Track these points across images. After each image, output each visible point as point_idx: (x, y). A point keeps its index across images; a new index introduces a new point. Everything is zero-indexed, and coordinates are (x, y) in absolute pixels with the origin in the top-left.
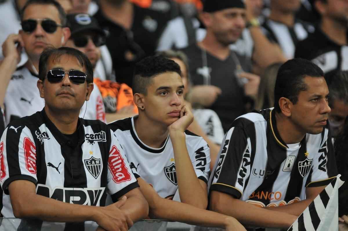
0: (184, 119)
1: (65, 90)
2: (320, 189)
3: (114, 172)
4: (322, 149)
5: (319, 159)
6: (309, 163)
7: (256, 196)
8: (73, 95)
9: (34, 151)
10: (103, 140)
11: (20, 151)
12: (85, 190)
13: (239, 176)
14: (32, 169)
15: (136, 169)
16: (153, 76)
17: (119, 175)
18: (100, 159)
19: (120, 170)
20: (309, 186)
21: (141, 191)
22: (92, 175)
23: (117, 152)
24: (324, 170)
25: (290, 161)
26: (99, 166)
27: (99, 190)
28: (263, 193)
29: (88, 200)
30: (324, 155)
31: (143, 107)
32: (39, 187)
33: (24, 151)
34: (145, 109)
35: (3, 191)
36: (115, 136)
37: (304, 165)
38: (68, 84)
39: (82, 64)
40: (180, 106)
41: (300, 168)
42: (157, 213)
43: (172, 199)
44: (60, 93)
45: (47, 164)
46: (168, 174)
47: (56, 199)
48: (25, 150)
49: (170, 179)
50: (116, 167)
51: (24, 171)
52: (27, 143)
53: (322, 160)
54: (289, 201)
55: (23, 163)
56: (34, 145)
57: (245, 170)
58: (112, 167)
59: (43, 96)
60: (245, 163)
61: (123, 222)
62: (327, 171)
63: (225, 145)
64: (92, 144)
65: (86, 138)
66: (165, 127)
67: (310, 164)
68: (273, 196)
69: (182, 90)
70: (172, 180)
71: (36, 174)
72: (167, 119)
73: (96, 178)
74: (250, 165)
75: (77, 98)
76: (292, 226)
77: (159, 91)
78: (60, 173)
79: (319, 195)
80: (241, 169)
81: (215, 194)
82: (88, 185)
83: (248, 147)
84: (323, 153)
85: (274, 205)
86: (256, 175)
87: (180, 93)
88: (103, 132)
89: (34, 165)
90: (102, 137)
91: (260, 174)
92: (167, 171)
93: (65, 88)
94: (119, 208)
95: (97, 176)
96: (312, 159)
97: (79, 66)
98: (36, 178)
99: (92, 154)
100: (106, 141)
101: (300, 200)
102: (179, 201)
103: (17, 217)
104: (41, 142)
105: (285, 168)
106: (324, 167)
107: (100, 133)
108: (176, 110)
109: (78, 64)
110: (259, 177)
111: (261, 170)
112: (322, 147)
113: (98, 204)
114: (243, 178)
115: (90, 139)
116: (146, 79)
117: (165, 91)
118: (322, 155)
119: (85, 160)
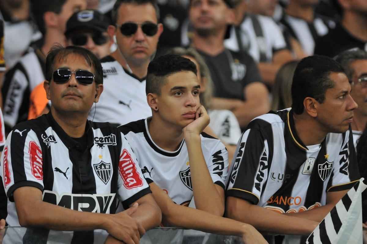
0: (200, 121)
1: (71, 91)
2: (342, 193)
3: (125, 177)
4: (344, 151)
5: (340, 162)
6: (329, 166)
7: (275, 201)
8: (80, 97)
9: (40, 155)
10: (113, 144)
11: (25, 155)
12: (94, 196)
13: (256, 181)
14: (39, 175)
15: (150, 173)
16: (168, 75)
17: (130, 181)
18: (110, 163)
19: (132, 175)
20: (330, 191)
21: (154, 197)
22: (102, 180)
23: (128, 156)
24: (346, 174)
25: (309, 163)
26: (109, 171)
27: (109, 196)
28: (282, 198)
29: (97, 207)
30: (345, 158)
31: (156, 108)
32: (46, 193)
33: (29, 156)
34: (158, 110)
35: (8, 198)
36: (126, 139)
37: (324, 168)
38: (75, 85)
39: (90, 64)
40: (195, 107)
41: (320, 171)
42: (171, 220)
43: (187, 205)
44: (66, 94)
45: (54, 169)
46: (184, 179)
47: (63, 206)
48: (31, 155)
49: (186, 184)
50: (127, 172)
51: (30, 177)
52: (33, 147)
53: (343, 163)
54: (309, 207)
55: (28, 169)
56: (40, 149)
57: (262, 174)
58: (123, 172)
59: (49, 98)
60: (262, 166)
61: (135, 230)
62: (348, 174)
63: (241, 148)
64: (102, 148)
65: (95, 142)
66: (180, 129)
67: (331, 167)
68: (292, 202)
69: (198, 90)
70: (188, 185)
71: (43, 180)
72: (181, 120)
73: (106, 183)
74: (267, 169)
75: (85, 99)
76: (313, 233)
77: (173, 91)
78: (67, 179)
79: (341, 200)
80: (258, 173)
81: (231, 200)
82: (97, 190)
83: (265, 150)
84: (345, 155)
85: (294, 211)
86: (274, 179)
87: (195, 93)
88: (113, 135)
89: (41, 171)
90: (112, 141)
91: (279, 178)
92: (183, 176)
93: (71, 88)
94: (131, 215)
95: (107, 181)
96: (333, 162)
97: (86, 66)
98: (43, 184)
99: (101, 158)
100: (116, 145)
101: (321, 205)
102: (195, 207)
103: (22, 226)
104: (48, 146)
105: (304, 171)
106: (345, 170)
107: (109, 136)
108: (191, 111)
109: (85, 64)
110: (278, 181)
111: (279, 174)
112: (343, 149)
113: (108, 211)
114: (260, 182)
115: (99, 142)
116: (159, 78)
117: (180, 91)
118: (343, 157)
119: (94, 165)
